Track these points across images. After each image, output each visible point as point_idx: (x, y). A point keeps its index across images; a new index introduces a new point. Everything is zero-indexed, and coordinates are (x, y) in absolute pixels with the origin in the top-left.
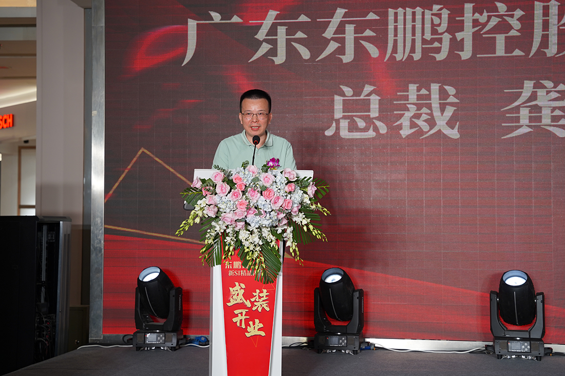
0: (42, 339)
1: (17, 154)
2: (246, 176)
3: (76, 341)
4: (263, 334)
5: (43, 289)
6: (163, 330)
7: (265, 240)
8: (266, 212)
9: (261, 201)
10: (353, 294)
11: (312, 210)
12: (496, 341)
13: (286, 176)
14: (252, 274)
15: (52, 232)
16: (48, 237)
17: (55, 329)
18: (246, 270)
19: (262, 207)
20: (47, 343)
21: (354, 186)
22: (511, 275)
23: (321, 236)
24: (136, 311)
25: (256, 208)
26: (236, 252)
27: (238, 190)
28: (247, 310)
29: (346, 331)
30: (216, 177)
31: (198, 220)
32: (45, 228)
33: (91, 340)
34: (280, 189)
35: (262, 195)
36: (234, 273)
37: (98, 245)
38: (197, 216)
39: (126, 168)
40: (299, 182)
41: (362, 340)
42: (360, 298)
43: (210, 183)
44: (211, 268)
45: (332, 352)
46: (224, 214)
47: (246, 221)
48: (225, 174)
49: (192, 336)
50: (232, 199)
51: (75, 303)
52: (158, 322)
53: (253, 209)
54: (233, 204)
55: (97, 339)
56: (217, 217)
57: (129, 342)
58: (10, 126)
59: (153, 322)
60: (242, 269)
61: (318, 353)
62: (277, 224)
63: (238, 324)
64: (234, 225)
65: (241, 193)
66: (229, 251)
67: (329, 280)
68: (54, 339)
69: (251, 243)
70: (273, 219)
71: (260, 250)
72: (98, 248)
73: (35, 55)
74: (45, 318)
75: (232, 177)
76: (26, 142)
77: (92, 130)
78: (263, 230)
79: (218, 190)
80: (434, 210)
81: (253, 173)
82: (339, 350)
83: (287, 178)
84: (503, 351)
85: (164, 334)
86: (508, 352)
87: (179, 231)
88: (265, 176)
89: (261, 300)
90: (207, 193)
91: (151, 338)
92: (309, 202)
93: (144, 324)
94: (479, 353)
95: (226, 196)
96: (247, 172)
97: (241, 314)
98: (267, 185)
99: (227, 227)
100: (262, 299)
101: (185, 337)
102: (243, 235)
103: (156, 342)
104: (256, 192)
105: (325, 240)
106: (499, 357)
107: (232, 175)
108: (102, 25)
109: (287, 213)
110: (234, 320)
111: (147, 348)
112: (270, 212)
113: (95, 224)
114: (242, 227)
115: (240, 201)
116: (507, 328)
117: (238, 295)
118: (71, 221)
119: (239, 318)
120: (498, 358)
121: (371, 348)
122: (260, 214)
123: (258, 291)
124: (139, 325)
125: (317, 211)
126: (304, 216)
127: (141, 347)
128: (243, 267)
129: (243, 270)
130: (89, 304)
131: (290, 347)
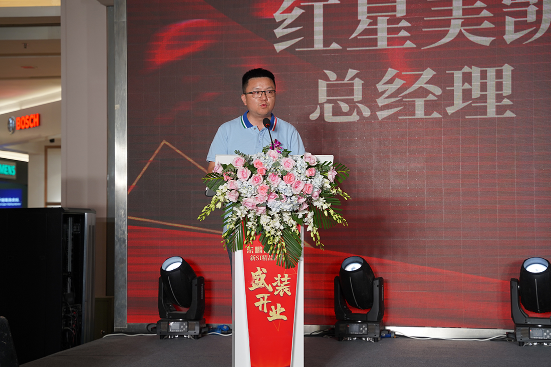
0: (69, 328)
1: (43, 153)
2: (266, 161)
3: (102, 331)
4: (285, 318)
5: (69, 280)
6: (186, 318)
7: (286, 224)
8: (287, 196)
9: (282, 185)
10: (373, 282)
11: (333, 195)
12: (517, 328)
13: (306, 161)
14: (273, 258)
15: (77, 224)
16: (73, 228)
17: (81, 319)
18: (268, 255)
19: (283, 192)
20: (73, 332)
21: (373, 175)
22: (532, 262)
23: (342, 221)
24: (160, 300)
25: (277, 192)
26: (258, 237)
27: (259, 175)
28: (269, 295)
29: (367, 318)
30: (236, 162)
31: (219, 205)
32: (70, 220)
33: (116, 329)
34: (300, 174)
35: (283, 180)
36: (256, 258)
37: (122, 236)
38: (219, 201)
39: (148, 160)
40: (320, 167)
41: (382, 328)
42: (380, 286)
43: (232, 168)
44: (233, 253)
45: (352, 339)
46: (245, 199)
47: (267, 206)
48: (245, 159)
49: (215, 325)
50: (253, 183)
51: (101, 294)
52: (180, 311)
53: (274, 193)
54: (254, 189)
55: (121, 328)
56: (238, 202)
57: (153, 330)
58: (36, 126)
59: (176, 311)
60: (263, 254)
61: (339, 340)
62: (298, 209)
63: (260, 309)
64: (255, 210)
65: (262, 177)
66: (251, 236)
67: (349, 268)
68: (80, 329)
69: (272, 227)
70: (294, 203)
71: (282, 234)
72: (122, 239)
73: (59, 54)
74: (71, 307)
75: (253, 162)
76: (52, 141)
77: (115, 123)
78: (284, 215)
79: (239, 175)
80: (453, 199)
81: (274, 157)
82: (360, 338)
83: (308, 163)
84: (525, 339)
85: (187, 323)
86: (530, 339)
87: (201, 217)
88: (286, 161)
89: (282, 285)
90: (229, 178)
91: (174, 326)
92: (329, 187)
93: (167, 313)
94: (500, 341)
95: (248, 180)
96: (267, 157)
97: (263, 298)
98: (288, 170)
99: (248, 212)
100: (284, 283)
101: (207, 325)
102: (264, 220)
103: (179, 330)
104: (277, 177)
105: (345, 224)
106: (521, 344)
107: (252, 161)
108: (124, 20)
109: (308, 198)
110: (257, 304)
111: (171, 337)
112: (291, 196)
113: (118, 216)
114: (264, 212)
115: (261, 185)
116: (528, 316)
117: (260, 279)
118: (95, 213)
119: (261, 303)
120: (520, 346)
121: (392, 336)
122: (281, 199)
123: (279, 276)
124: (162, 314)
125: (338, 196)
126: (325, 201)
127: (165, 336)
128: (265, 252)
129: (265, 254)
130: (114, 295)
131: (311, 335)
